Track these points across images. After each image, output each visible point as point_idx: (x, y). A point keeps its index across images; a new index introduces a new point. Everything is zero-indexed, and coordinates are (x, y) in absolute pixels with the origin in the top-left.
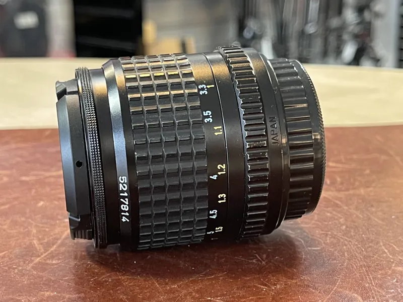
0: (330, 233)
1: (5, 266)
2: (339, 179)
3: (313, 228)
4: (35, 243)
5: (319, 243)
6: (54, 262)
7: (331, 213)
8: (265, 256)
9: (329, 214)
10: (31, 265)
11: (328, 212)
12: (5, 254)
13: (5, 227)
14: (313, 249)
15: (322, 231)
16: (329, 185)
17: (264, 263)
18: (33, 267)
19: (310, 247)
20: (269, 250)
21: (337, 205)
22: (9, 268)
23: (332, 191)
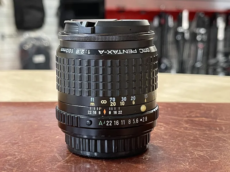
0: (223, 153)
1: (41, 166)
2: (224, 128)
3: (213, 151)
4: (57, 156)
5: (218, 158)
6: (69, 165)
7: (222, 144)
8: (187, 164)
9: (221, 144)
10: (56, 166)
11: (220, 143)
12: (41, 160)
13: (39, 148)
14: (214, 160)
15: (218, 152)
16: (219, 130)
17: (187, 167)
18: (57, 167)
19: (213, 159)
20: (190, 161)
21: (225, 140)
22: (44, 167)
23: (221, 133)
